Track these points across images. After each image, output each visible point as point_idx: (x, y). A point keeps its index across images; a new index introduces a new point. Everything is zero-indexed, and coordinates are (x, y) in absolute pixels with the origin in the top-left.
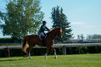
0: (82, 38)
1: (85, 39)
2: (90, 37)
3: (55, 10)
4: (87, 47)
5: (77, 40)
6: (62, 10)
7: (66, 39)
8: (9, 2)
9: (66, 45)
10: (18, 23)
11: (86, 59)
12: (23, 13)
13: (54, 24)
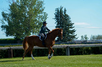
0: (86, 38)
1: (89, 39)
2: (93, 37)
3: (58, 11)
4: (91, 48)
5: (80, 41)
6: (65, 10)
7: (69, 40)
8: (12, 3)
9: (70, 45)
10: (21, 24)
11: (89, 60)
12: (26, 14)
13: (58, 24)
